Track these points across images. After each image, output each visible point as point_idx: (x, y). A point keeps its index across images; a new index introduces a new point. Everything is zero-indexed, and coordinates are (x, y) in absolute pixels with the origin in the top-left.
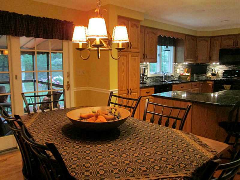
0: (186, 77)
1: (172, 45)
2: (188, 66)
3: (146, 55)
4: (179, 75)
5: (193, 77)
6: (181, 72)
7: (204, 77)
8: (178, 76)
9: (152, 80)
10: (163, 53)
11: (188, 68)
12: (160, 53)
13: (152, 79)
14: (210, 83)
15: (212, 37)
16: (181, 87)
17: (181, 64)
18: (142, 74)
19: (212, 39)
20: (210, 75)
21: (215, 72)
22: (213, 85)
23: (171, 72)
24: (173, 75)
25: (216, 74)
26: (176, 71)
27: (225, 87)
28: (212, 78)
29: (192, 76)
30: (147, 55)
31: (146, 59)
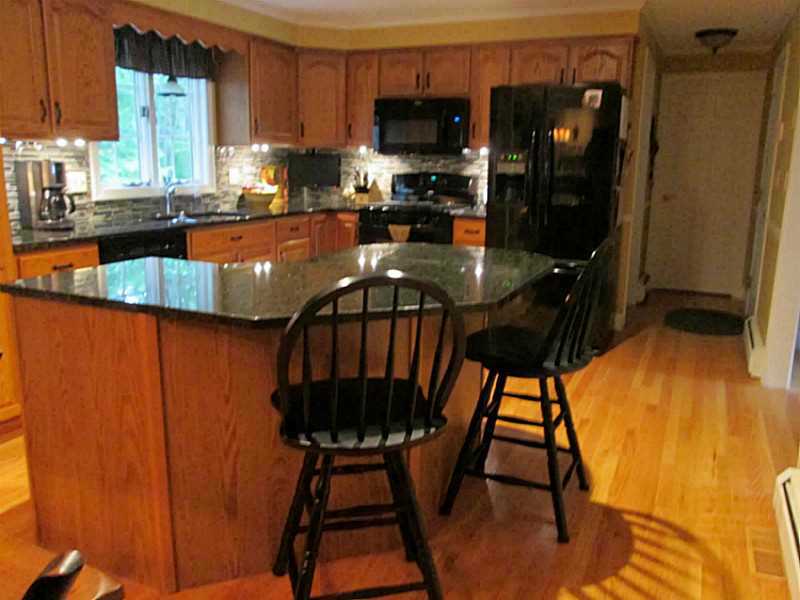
0: (263, 199)
1: (199, 74)
2: (275, 159)
3: (57, 105)
4: (240, 192)
5: (298, 200)
6: (248, 182)
7: (335, 198)
8: (234, 194)
9: (116, 212)
10: (160, 101)
11: (274, 167)
12: (148, 104)
13: (117, 209)
14: (350, 221)
15: (350, 55)
16: (233, 239)
17: (245, 150)
18: (51, 189)
19: (353, 59)
20: (352, 190)
21: (365, 179)
22: (356, 224)
23: (206, 182)
24: (212, 190)
25: (369, 186)
26: (228, 174)
27: (392, 232)
28: (358, 201)
29: (296, 196)
30: (62, 106)
31: (58, 122)
